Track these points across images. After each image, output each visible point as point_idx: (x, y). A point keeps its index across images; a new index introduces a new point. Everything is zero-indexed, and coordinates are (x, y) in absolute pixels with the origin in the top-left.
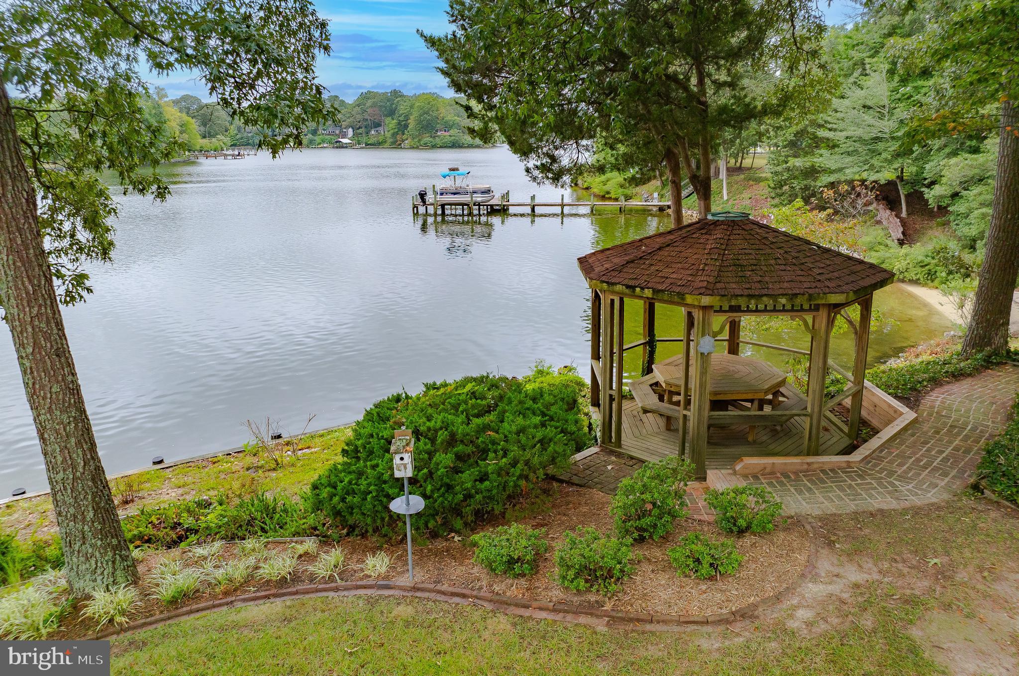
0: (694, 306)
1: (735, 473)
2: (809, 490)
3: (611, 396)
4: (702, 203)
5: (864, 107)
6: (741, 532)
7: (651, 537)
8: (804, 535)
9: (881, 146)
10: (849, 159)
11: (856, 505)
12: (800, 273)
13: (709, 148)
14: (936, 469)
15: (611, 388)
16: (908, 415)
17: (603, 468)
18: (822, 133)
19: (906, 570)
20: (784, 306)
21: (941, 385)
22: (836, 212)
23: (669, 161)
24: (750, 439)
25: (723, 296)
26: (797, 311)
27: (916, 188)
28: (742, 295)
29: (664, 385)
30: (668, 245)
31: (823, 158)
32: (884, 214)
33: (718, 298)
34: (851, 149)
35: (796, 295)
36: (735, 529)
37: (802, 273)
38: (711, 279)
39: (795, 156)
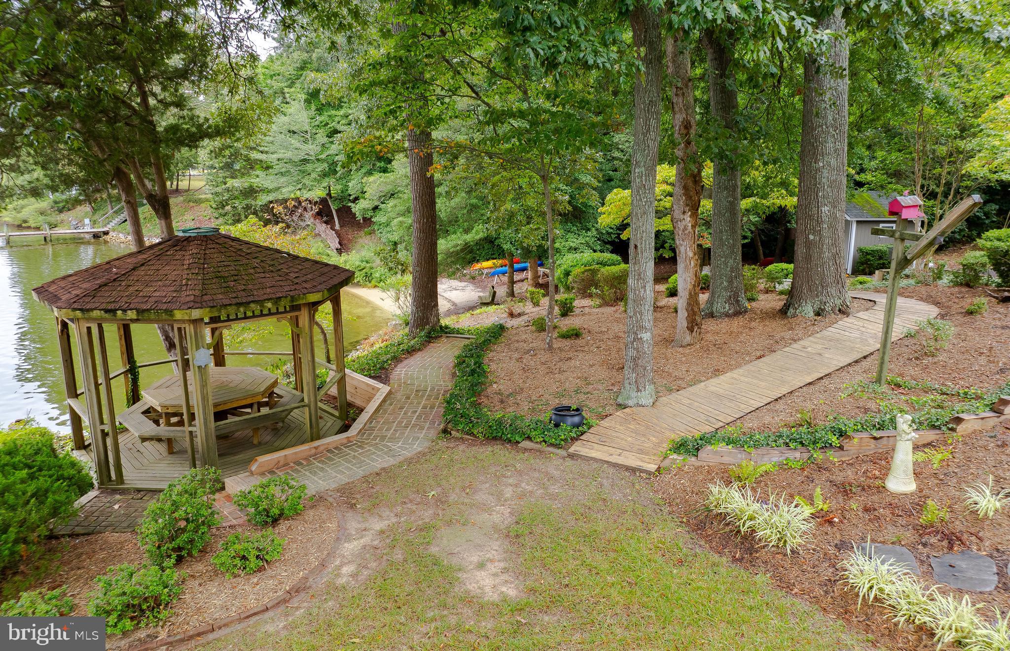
0: (183, 321)
1: (252, 474)
2: (322, 469)
3: (103, 431)
4: (163, 222)
5: (289, 131)
6: (275, 521)
7: (190, 554)
8: (330, 507)
9: (309, 167)
10: (283, 180)
11: (363, 470)
12: (278, 278)
13: (162, 167)
14: (414, 426)
15: (102, 423)
16: (384, 389)
17: (109, 510)
18: (255, 155)
19: (414, 507)
20: (269, 309)
21: (401, 361)
22: (288, 227)
23: (120, 180)
24: (255, 442)
25: (212, 307)
26: (282, 313)
27: (344, 203)
28: (230, 305)
29: (159, 409)
30: (143, 265)
31: (259, 179)
32: (322, 228)
33: (208, 310)
34: (283, 170)
35: (280, 298)
36: (269, 520)
37: (281, 278)
38: (197, 293)
39: (232, 177)
